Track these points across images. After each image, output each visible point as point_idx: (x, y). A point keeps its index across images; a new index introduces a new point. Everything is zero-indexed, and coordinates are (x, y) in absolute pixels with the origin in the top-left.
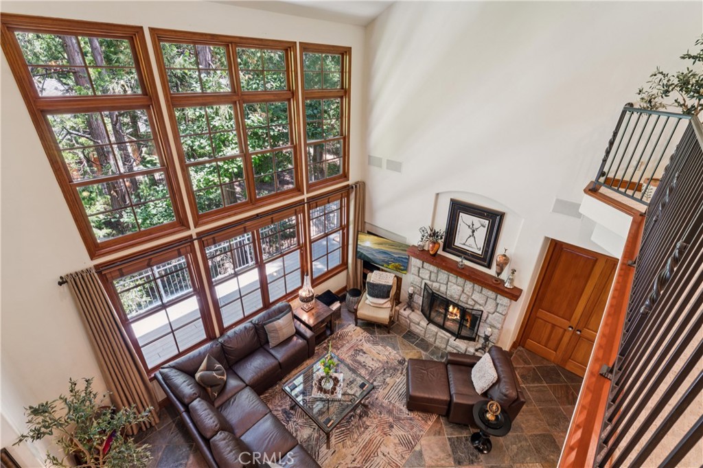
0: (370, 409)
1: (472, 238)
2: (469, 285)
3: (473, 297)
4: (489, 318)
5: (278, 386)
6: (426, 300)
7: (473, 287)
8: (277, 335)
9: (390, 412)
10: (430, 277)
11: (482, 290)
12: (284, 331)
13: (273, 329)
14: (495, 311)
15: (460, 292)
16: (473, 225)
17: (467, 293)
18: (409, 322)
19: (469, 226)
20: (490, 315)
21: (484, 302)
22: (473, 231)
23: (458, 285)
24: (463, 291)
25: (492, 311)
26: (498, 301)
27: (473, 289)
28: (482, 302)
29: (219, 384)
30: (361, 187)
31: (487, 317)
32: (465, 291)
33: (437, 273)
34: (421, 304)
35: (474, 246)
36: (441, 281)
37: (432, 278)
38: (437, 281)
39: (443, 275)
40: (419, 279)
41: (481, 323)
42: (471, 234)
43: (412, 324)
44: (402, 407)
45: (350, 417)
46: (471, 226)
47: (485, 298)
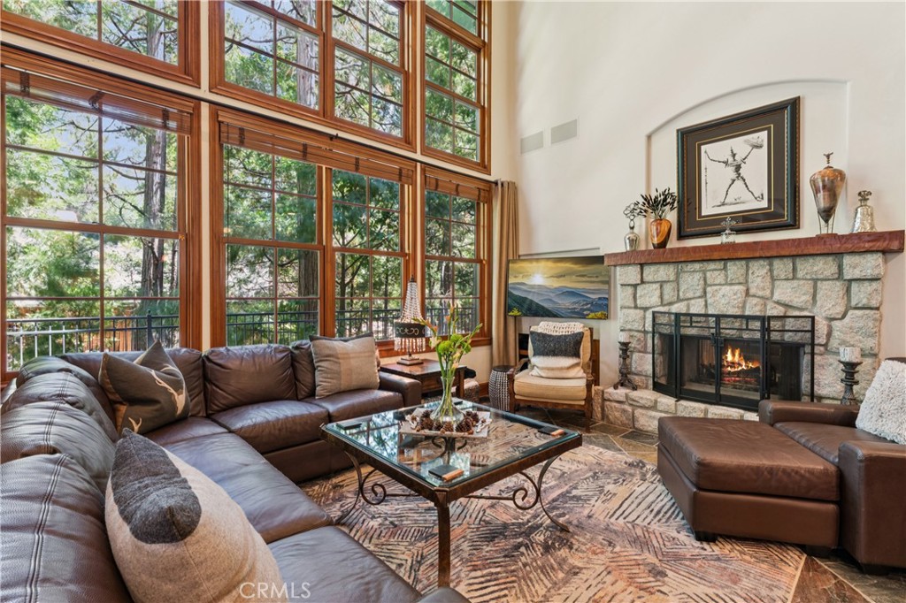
0: (573, 535)
1: (739, 183)
2: (759, 270)
3: (776, 297)
4: (836, 334)
5: (317, 487)
6: (659, 359)
7: (771, 271)
8: (335, 367)
9: (642, 543)
10: (661, 297)
11: (794, 269)
12: (354, 363)
13: (328, 352)
14: (848, 308)
15: (740, 297)
16: (734, 155)
17: (760, 293)
18: (629, 409)
19: (726, 163)
20: (836, 324)
21: (808, 298)
22: (738, 168)
23: (731, 284)
24: (747, 293)
25: (840, 309)
26: (848, 274)
27: (772, 277)
28: (804, 298)
29: (156, 402)
30: (510, 191)
31: (829, 335)
32: (752, 291)
33: (677, 280)
34: (650, 372)
35: (747, 196)
36: (690, 295)
37: (667, 298)
38: (679, 300)
39: (691, 279)
40: (640, 313)
41: (817, 358)
42: (734, 175)
43: (638, 412)
44: (675, 534)
45: (517, 547)
46: (731, 159)
47: (808, 286)
